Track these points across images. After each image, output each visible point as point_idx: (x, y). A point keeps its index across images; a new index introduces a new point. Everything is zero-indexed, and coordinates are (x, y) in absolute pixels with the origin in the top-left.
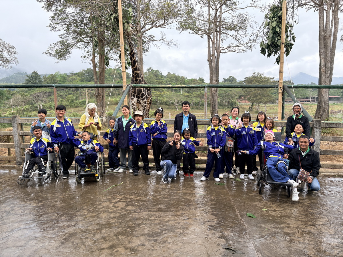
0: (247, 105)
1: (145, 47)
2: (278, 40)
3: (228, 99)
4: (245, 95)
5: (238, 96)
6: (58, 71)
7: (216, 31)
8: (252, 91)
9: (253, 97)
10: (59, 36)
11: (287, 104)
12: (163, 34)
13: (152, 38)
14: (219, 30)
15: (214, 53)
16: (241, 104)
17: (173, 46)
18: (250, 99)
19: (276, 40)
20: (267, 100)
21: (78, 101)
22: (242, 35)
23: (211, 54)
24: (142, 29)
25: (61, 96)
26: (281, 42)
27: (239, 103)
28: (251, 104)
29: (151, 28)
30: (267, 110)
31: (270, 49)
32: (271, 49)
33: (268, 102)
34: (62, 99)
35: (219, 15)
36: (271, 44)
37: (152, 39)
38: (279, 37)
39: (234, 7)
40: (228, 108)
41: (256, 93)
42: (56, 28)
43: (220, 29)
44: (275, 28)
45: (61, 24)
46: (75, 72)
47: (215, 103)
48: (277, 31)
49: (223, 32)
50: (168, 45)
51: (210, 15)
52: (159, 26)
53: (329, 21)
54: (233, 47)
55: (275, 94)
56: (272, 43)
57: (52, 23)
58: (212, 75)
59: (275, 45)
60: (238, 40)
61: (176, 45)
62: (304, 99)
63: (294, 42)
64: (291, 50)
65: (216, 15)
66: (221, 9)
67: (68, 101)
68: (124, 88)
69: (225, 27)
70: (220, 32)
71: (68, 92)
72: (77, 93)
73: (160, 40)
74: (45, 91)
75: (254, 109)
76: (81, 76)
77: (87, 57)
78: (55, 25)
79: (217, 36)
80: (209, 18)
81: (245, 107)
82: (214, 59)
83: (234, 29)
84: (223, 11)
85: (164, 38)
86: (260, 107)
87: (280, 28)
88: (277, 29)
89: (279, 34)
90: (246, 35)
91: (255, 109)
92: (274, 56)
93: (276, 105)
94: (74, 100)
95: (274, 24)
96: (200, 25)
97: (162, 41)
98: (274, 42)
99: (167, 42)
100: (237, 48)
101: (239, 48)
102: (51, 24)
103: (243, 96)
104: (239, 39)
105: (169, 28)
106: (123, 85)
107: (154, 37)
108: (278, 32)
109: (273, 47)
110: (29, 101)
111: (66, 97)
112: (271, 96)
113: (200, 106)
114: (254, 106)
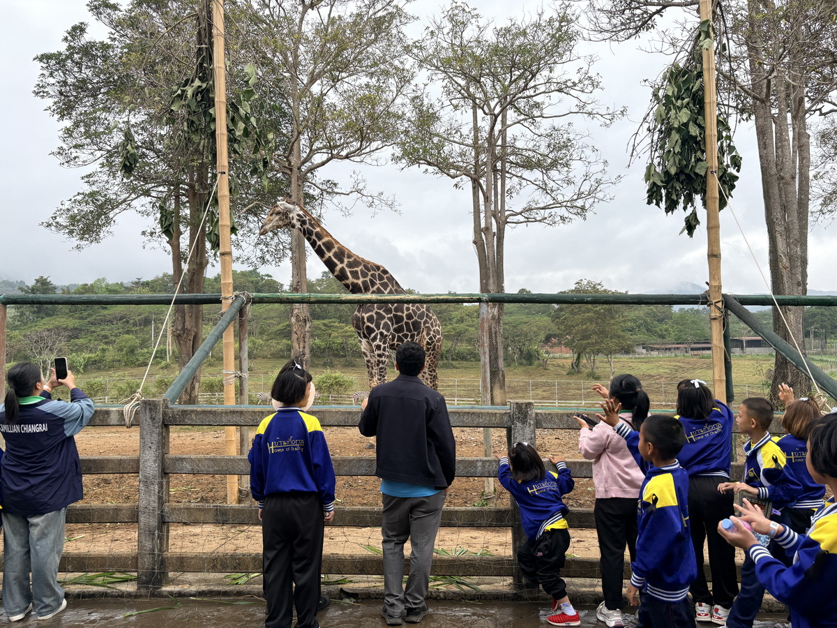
0: (564, 358)
1: (314, 211)
2: (699, 160)
3: (521, 344)
4: (561, 334)
5: (542, 337)
6: (101, 278)
7: (495, 170)
8: (578, 325)
9: (581, 340)
10: (82, 178)
11: (661, 355)
12: (360, 177)
13: (330, 188)
14: (499, 168)
15: (489, 224)
16: (551, 355)
17: (385, 208)
18: (574, 344)
19: (693, 160)
20: (613, 346)
21: (145, 350)
22: (559, 182)
23: (483, 225)
24: (303, 163)
25: (105, 337)
26: (707, 168)
27: (547, 352)
28: (576, 355)
29: (328, 160)
30: (616, 370)
31: (673, 187)
32: (678, 188)
33: (615, 352)
34: (105, 347)
35: (500, 131)
36: (676, 174)
37: (329, 190)
38: (699, 153)
39: (536, 113)
40: (521, 364)
41: (586, 330)
42: (75, 158)
43: (503, 166)
44: (687, 128)
45: (89, 147)
46: (144, 280)
47: (497, 351)
48: (694, 134)
49: (511, 173)
50: (371, 206)
51: (476, 129)
52: (347, 157)
53: (788, 140)
54: (538, 209)
55: (630, 331)
56: (681, 171)
57: (65, 146)
58: (487, 281)
59: (688, 176)
60: (549, 192)
61: (391, 206)
62: (699, 343)
63: (738, 171)
64: (732, 193)
65: (492, 129)
66: (504, 118)
67: (121, 350)
68: (225, 306)
69: (514, 161)
70: (503, 171)
71: (123, 328)
72: (145, 329)
73: (352, 192)
74: (65, 326)
75: (583, 369)
76: (158, 289)
77: (157, 234)
78: (73, 150)
79: (496, 182)
80: (476, 138)
81: (560, 362)
82: (490, 239)
83: (539, 165)
84: (509, 123)
85: (360, 187)
86: (598, 364)
87: (702, 128)
88: (694, 131)
89: (697, 143)
90: (569, 182)
91: (586, 367)
92: (685, 208)
93: (636, 358)
94: (136, 347)
95: (684, 116)
96: (453, 158)
97: (355, 195)
98: (687, 166)
99: (370, 198)
100: (548, 211)
101: (553, 213)
102: (61, 148)
103: (555, 336)
104: (552, 191)
105: (375, 163)
106: (223, 295)
107: (335, 185)
108: (696, 137)
109: (682, 183)
110: (19, 351)
111: (117, 340)
112: (623, 337)
113: (453, 359)
114: (584, 361)
